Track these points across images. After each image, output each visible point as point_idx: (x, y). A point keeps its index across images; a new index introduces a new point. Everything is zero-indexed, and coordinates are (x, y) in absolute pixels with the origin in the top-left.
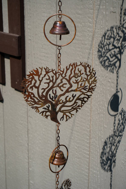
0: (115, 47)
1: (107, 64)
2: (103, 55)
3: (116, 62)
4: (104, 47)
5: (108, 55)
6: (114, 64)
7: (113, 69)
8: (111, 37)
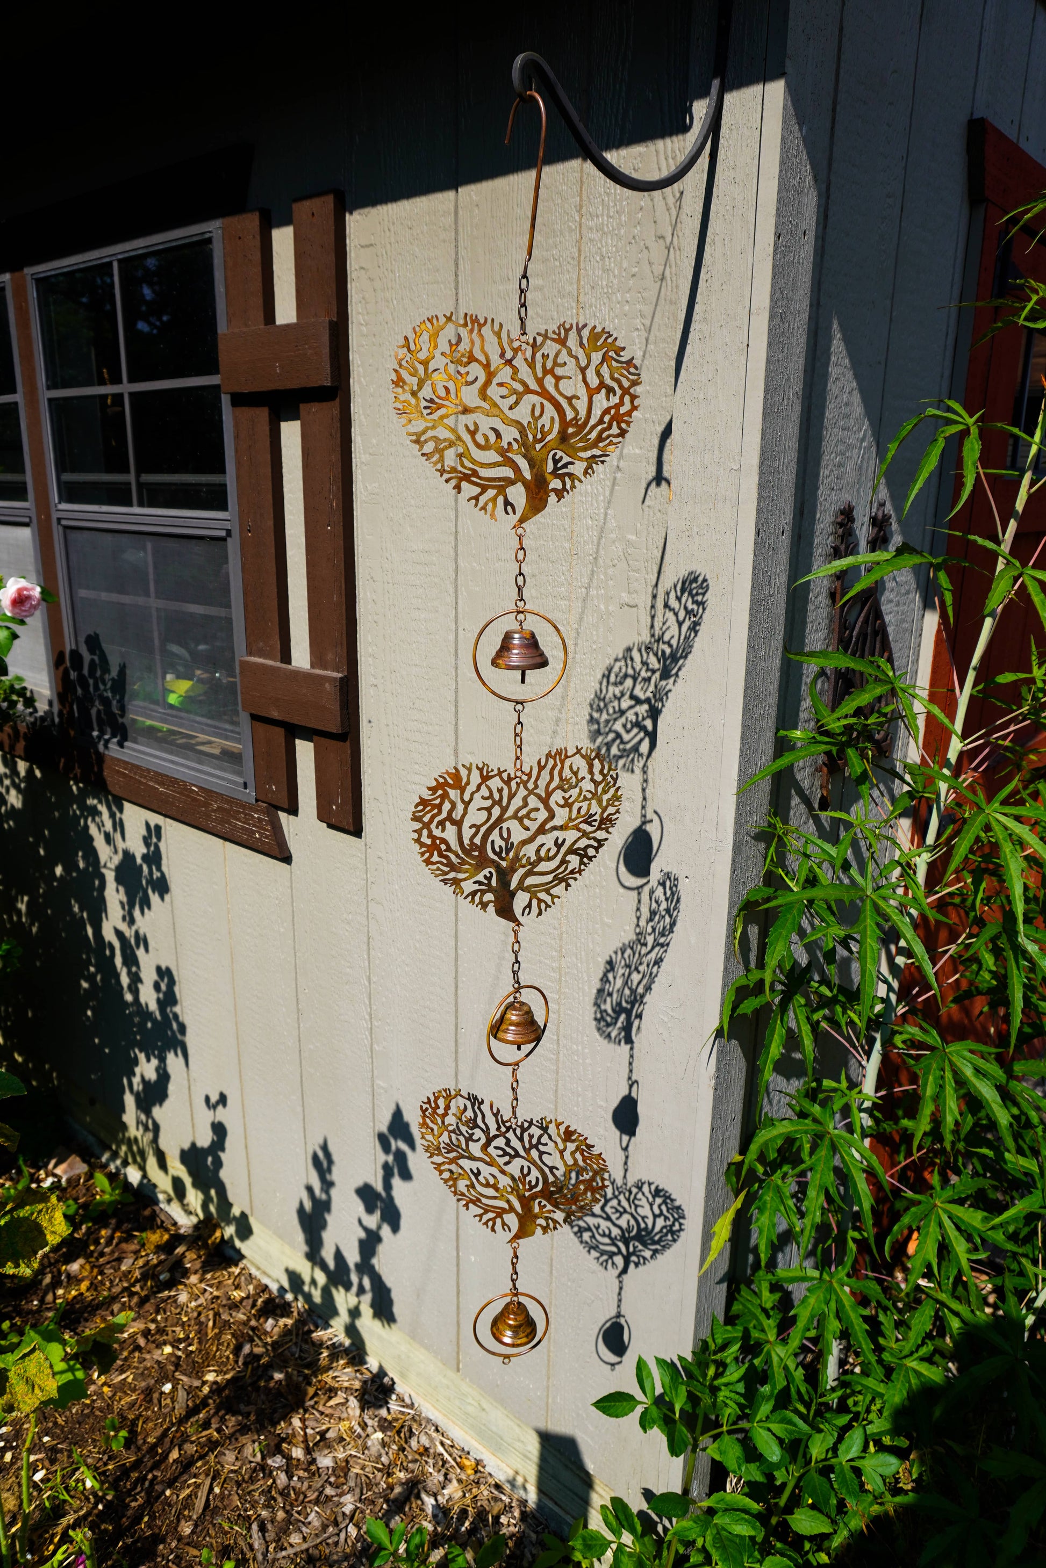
0: (638, 701)
1: (614, 750)
2: (602, 731)
3: (641, 740)
4: (606, 705)
5: (618, 726)
6: (636, 749)
7: (633, 760)
8: (626, 676)
